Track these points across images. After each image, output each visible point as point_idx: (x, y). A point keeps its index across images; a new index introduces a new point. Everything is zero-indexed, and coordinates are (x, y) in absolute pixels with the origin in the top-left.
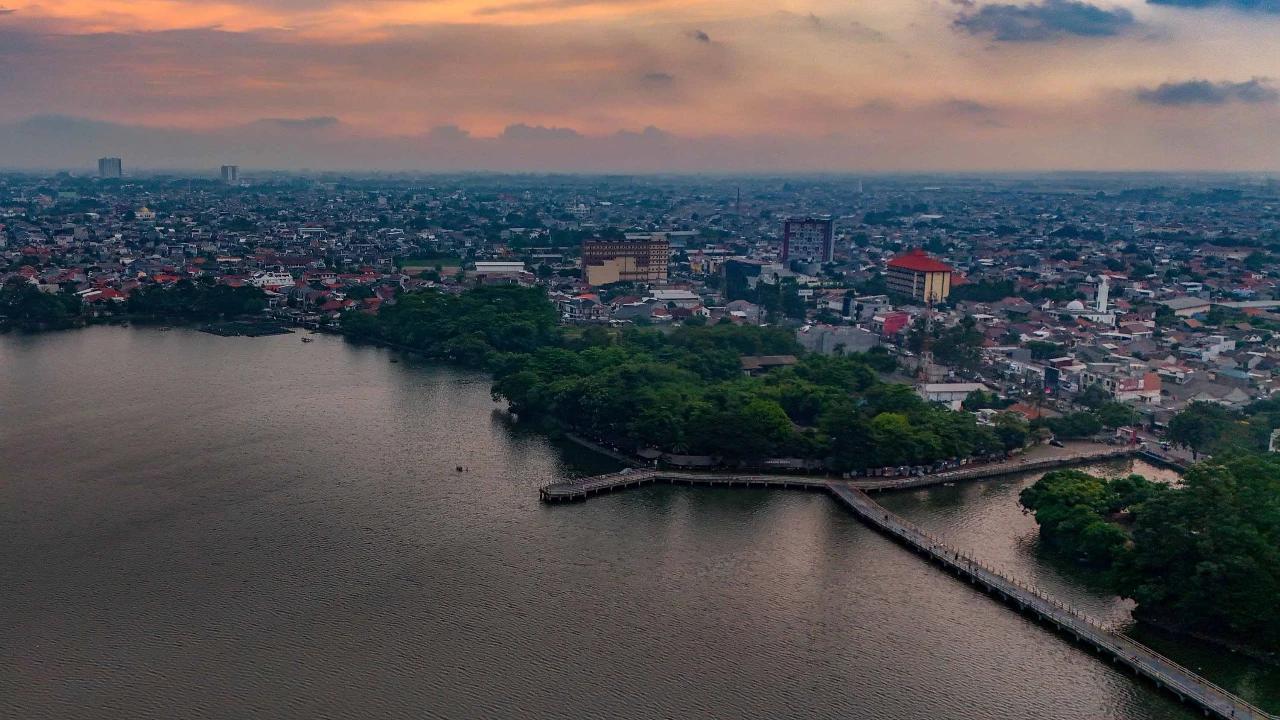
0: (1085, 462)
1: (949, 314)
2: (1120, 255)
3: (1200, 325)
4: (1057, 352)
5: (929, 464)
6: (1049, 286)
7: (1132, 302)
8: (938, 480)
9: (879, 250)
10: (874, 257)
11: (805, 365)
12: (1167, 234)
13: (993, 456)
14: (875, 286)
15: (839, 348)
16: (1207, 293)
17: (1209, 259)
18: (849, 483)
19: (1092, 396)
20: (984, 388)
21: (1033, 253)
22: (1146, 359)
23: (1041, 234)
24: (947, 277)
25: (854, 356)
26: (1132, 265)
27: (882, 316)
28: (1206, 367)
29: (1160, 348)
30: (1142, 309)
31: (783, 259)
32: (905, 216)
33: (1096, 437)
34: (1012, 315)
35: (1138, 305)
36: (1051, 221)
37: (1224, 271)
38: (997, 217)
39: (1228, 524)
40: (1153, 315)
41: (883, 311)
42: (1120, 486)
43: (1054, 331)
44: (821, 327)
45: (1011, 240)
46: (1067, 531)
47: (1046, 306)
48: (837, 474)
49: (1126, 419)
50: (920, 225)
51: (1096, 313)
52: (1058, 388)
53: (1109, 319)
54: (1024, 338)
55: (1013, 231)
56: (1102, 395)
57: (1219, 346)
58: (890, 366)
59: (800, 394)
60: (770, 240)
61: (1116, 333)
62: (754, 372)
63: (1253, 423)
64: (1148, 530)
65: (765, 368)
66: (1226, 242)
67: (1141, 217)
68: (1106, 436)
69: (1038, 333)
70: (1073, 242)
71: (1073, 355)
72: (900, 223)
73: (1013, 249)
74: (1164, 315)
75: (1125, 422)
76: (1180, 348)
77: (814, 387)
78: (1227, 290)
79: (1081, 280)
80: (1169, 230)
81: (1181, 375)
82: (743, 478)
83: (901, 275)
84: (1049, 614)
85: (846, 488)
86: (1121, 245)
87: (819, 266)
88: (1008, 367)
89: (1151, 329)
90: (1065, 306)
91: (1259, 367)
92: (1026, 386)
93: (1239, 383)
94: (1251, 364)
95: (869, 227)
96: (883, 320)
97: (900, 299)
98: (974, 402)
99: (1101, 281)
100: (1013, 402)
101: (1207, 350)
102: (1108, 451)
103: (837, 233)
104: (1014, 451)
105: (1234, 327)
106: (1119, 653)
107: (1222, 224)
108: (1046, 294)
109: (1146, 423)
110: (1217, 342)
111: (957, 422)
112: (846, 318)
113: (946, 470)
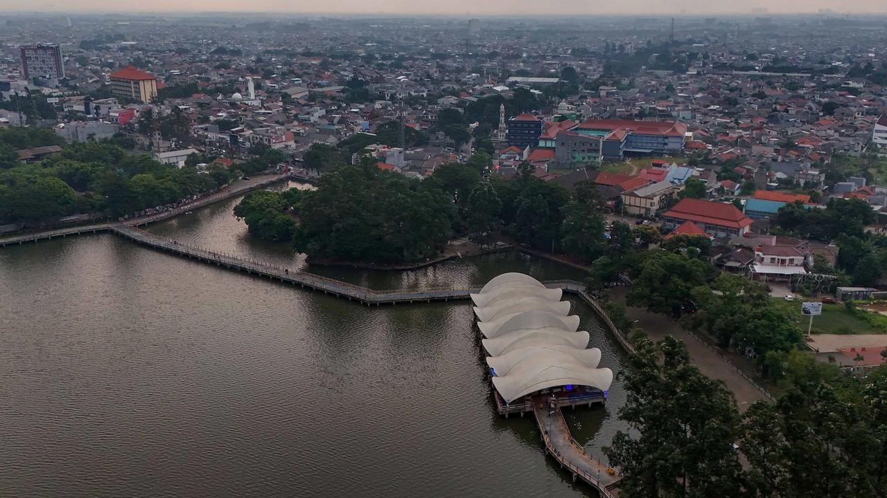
0: (264, 186)
1: (161, 108)
2: (254, 64)
3: (306, 102)
4: (232, 125)
5: (175, 202)
6: (218, 85)
7: (267, 92)
8: (181, 212)
9: (99, 68)
10: (95, 72)
11: (69, 150)
12: (276, 50)
13: (211, 191)
14: (104, 93)
15: (91, 136)
16: (305, 84)
17: (302, 65)
18: (125, 223)
19: (260, 148)
20: (197, 152)
21: (204, 65)
22: (282, 124)
23: (205, 53)
24: (154, 82)
25: (105, 141)
26: (262, 70)
27: (116, 112)
28: (313, 125)
29: (288, 117)
30: (274, 96)
31: (26, 77)
32: (110, 43)
33: (267, 171)
34: (201, 105)
35: (270, 92)
36: (208, 44)
37: (310, 71)
38: (174, 43)
39: (343, 202)
40: (281, 98)
41: (115, 109)
42: (286, 195)
43: (229, 113)
44: (73, 123)
45: (187, 57)
46: (265, 224)
47: (220, 97)
48: (115, 219)
49: (280, 159)
50: (123, 49)
51: (249, 100)
52: (239, 147)
53: (257, 103)
54: (212, 118)
55: (186, 51)
56: (265, 147)
57: (318, 113)
58: (130, 145)
59: (72, 171)
60: (9, 63)
61: (263, 111)
62: (30, 161)
63: (342, 152)
64: (307, 213)
65: (38, 157)
66: (308, 54)
67: (260, 41)
68: (272, 170)
69: (220, 114)
70: (226, 57)
71: (243, 126)
72: (108, 49)
73: (190, 63)
74: (286, 98)
75: (280, 161)
76: (299, 116)
77: (83, 164)
78: (315, 81)
79: (236, 81)
80: (277, 48)
81: (303, 131)
82: (44, 235)
83: (119, 83)
84: (264, 271)
85: (123, 226)
86: (253, 58)
87: (56, 80)
88: (207, 137)
89: (281, 107)
90: (231, 97)
91: (340, 122)
92: (221, 147)
93: (330, 132)
94: (335, 121)
95: (86, 51)
96: (117, 115)
97: (126, 100)
98: (192, 161)
99: (248, 80)
100: (215, 158)
101: (313, 115)
102: (275, 178)
103: (64, 56)
104: (223, 186)
105: (323, 102)
106: (304, 282)
107: (304, 43)
108: (218, 90)
109: (290, 160)
110: (317, 111)
111: (186, 173)
112: (88, 116)
113: (186, 204)
